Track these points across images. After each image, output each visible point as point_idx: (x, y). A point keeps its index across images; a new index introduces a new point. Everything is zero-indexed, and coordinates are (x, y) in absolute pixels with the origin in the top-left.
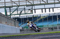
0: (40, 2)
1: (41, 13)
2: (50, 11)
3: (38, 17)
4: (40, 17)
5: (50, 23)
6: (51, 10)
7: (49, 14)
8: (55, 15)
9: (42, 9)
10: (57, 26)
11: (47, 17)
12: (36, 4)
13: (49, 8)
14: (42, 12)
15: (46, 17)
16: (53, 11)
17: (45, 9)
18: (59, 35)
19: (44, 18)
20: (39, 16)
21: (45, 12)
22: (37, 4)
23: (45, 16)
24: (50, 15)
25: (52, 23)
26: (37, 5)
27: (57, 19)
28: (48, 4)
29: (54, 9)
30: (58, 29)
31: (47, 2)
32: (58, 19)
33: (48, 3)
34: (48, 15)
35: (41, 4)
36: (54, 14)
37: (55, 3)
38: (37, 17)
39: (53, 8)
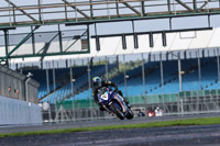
0: (117, 8)
1: (120, 51)
2: (151, 45)
3: (109, 65)
4: (116, 64)
5: (153, 86)
7: (150, 55)
8: (170, 58)
9: (123, 36)
10: (177, 99)
11: (140, 67)
12: (103, 17)
13: (151, 34)
14: (125, 47)
15: (136, 66)
16: (164, 44)
17: (135, 35)
18: (185, 133)
19: (132, 68)
20: (111, 62)
21: (136, 46)
22: (107, 17)
23: (132, 64)
24: (152, 60)
26: (105, 20)
27: (177, 73)
28: (146, 17)
29: (167, 34)
30: (183, 113)
31: (143, 11)
32: (180, 72)
33: (145, 15)
34: (146, 58)
36: (168, 54)
37: (170, 15)
38: (104, 66)
39: (164, 33)
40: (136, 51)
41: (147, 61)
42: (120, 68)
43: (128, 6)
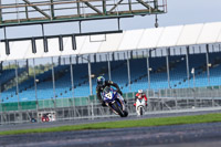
0: (26, 12)
1: (30, 55)
2: (61, 49)
3: (19, 69)
4: (26, 69)
5: (63, 90)
6: (67, 42)
7: (60, 58)
8: (80, 62)
9: (33, 40)
10: (87, 103)
11: (50, 71)
12: (12, 21)
13: (60, 37)
14: (34, 51)
15: (46, 70)
16: (74, 48)
17: (45, 38)
18: (97, 136)
19: (42, 72)
20: (21, 66)
21: (46, 50)
22: (16, 21)
23: (42, 67)
24: (62, 63)
25: (69, 92)
26: (14, 23)
27: (88, 76)
28: (56, 20)
29: (77, 38)
30: (93, 116)
31: (53, 14)
32: (91, 76)
33: (54, 18)
34: (56, 61)
35: (28, 22)
36: (78, 57)
37: (80, 19)
38: (14, 70)
39: (73, 36)
40: (46, 55)
41: (57, 64)
42: (30, 71)
43: (37, 10)
